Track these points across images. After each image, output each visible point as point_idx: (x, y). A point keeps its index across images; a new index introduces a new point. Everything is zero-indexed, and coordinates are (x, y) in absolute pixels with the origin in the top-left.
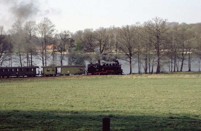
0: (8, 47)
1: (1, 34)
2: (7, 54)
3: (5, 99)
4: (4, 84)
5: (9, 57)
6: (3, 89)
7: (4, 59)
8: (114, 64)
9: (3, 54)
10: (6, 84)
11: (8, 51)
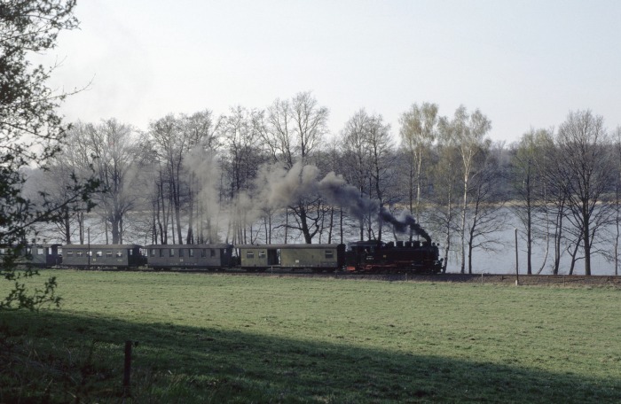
0: (615, 183)
1: (595, 144)
2: (610, 203)
3: (602, 343)
4: (600, 295)
5: (616, 214)
6: (597, 311)
7: (602, 220)
8: (417, 243)
9: (598, 203)
10: (604, 295)
11: (614, 194)
